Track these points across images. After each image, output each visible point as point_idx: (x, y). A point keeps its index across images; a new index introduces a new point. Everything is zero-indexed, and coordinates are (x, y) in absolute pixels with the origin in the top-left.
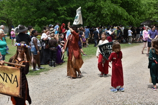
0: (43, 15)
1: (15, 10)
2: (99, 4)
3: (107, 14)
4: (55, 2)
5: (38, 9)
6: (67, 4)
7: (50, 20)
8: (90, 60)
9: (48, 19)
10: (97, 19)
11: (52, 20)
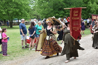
0: (57, 13)
1: (42, 10)
2: (89, 5)
3: (94, 11)
4: (64, 5)
5: (54, 9)
6: (70, 6)
7: (61, 15)
8: (85, 37)
9: (60, 15)
10: (88, 14)
11: (62, 15)
